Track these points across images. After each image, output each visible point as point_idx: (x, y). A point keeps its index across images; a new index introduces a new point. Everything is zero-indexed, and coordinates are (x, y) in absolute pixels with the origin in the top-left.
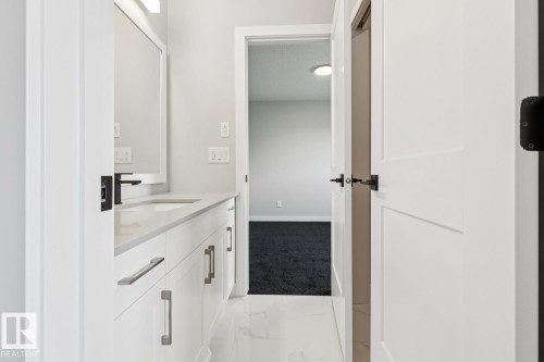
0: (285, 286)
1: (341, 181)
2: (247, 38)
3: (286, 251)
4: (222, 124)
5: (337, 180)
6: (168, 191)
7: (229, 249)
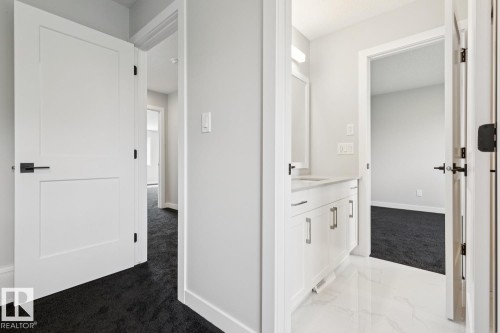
0: (407, 260)
1: (442, 168)
2: (368, 57)
3: (417, 236)
4: (349, 125)
5: (440, 168)
6: (310, 174)
7: (351, 216)
